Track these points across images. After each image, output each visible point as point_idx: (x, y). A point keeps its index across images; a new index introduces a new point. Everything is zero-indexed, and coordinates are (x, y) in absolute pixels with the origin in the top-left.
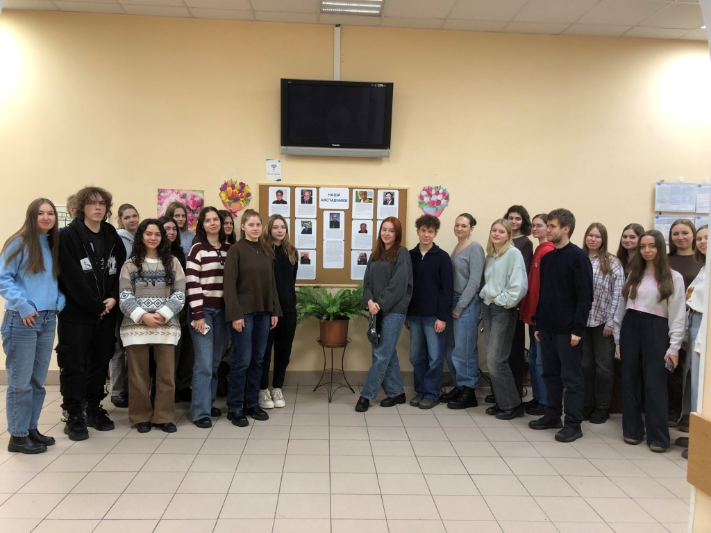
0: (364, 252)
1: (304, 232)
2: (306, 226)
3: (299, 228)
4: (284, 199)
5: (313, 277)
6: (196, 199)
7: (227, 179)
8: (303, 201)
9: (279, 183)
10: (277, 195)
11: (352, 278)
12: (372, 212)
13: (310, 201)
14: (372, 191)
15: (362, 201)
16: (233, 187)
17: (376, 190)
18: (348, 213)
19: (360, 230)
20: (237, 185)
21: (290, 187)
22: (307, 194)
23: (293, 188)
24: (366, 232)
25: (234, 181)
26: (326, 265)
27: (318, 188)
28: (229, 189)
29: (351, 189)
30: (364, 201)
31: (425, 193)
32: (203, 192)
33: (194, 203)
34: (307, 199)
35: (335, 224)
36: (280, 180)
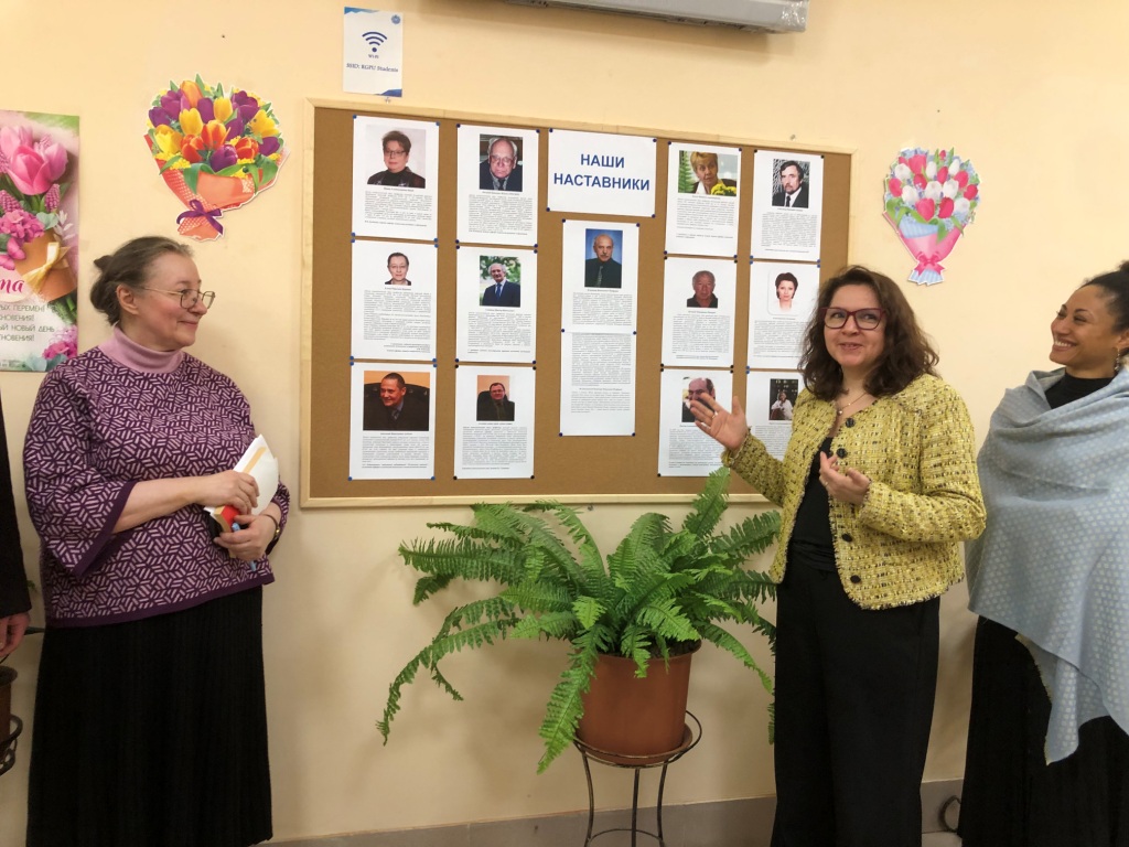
0: (704, 375)
1: (490, 298)
2: (497, 277)
3: (470, 283)
4: (413, 165)
5: (524, 470)
6: (40, 151)
7: (183, 78)
8: (486, 181)
9: (396, 104)
10: (386, 150)
11: (665, 470)
12: (733, 231)
13: (514, 182)
14: (736, 152)
15: (701, 188)
16: (206, 109)
17: (749, 151)
18: (653, 229)
19: (691, 293)
20: (225, 105)
21: (439, 121)
22: (502, 152)
23: (449, 128)
24: (713, 303)
25: (210, 86)
26: (574, 423)
27: (543, 132)
28: (190, 116)
29: (663, 143)
30: (708, 191)
31: (904, 172)
32: (73, 122)
33: (34, 166)
34: (501, 170)
35: (603, 272)
36: (397, 93)
